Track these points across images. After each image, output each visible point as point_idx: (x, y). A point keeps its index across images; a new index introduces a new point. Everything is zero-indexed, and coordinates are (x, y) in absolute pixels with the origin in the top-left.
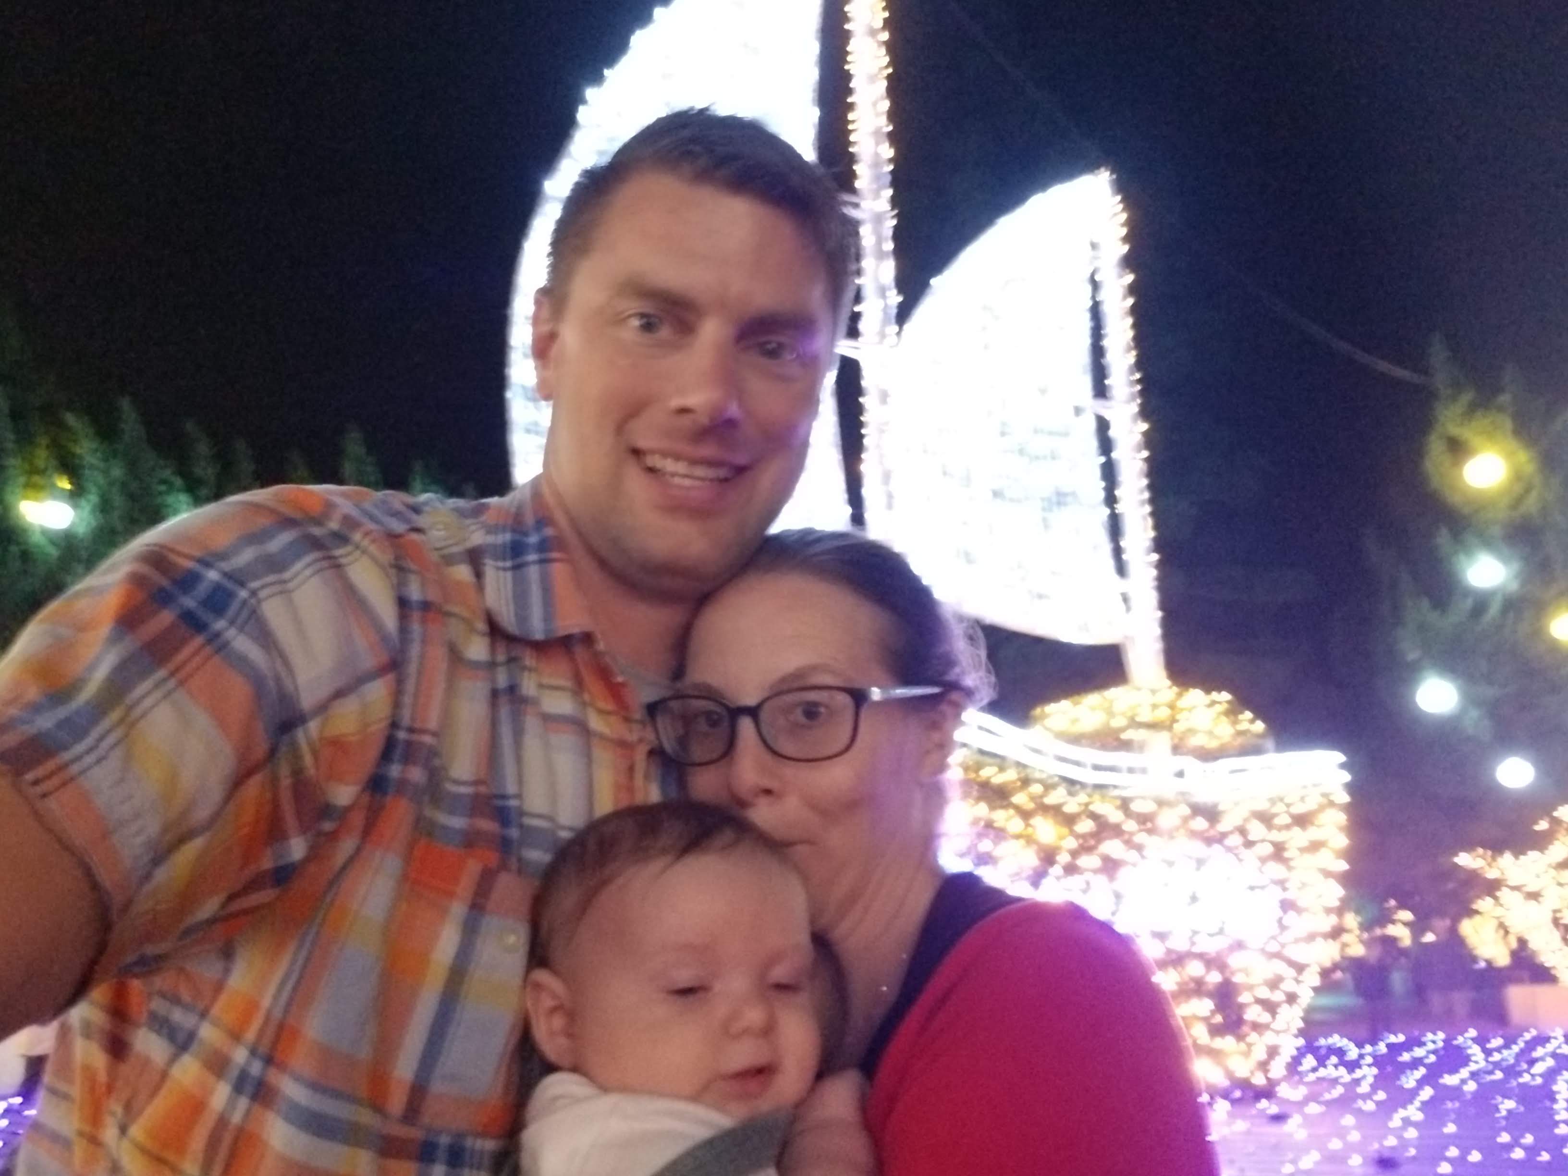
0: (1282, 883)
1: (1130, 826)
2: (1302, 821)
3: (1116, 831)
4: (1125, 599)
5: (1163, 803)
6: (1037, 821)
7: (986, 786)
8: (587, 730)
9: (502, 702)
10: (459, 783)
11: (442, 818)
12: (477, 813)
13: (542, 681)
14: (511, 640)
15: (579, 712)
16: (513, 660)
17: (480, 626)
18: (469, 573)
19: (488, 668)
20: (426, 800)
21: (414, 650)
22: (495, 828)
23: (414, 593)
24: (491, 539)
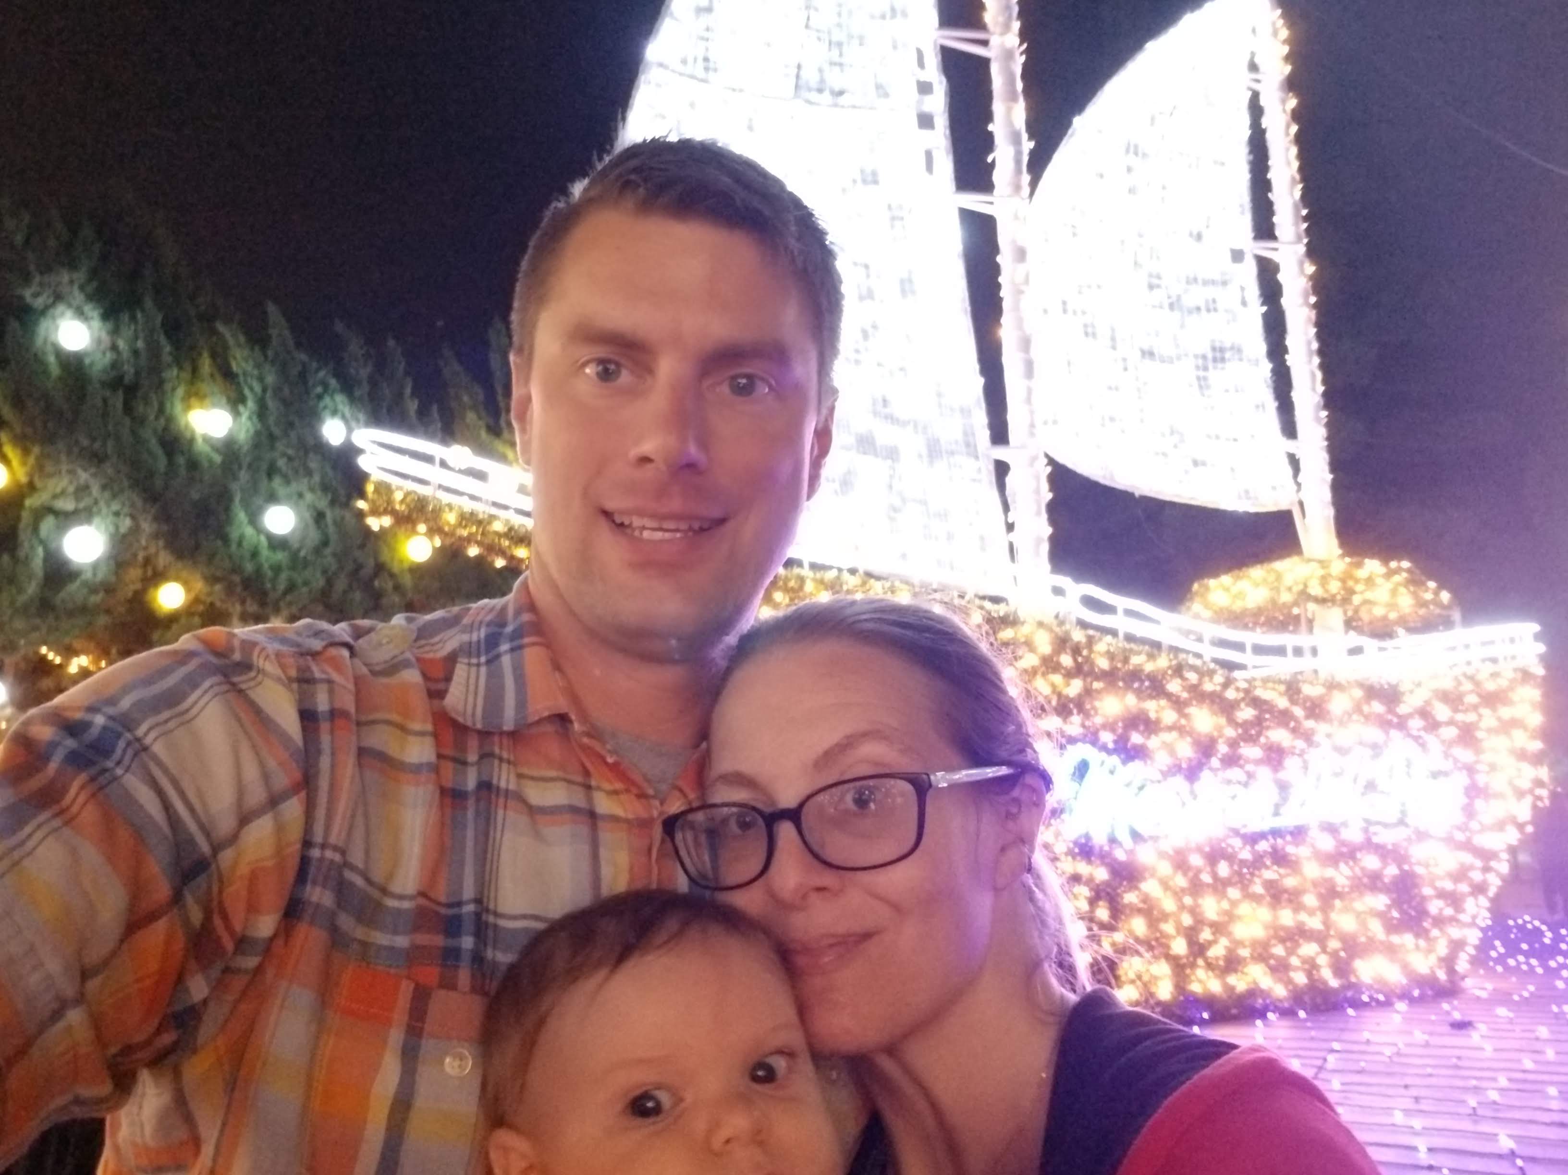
0: (1469, 768)
1: (1297, 712)
2: (1492, 699)
3: (1282, 717)
4: (1293, 461)
5: (1333, 686)
6: (1193, 710)
7: (1135, 675)
8: (592, 815)
9: (471, 803)
10: (401, 897)
11: (382, 938)
12: (416, 928)
13: (525, 771)
14: (485, 735)
15: (578, 799)
16: (486, 756)
17: (417, 726)
18: (412, 676)
19: (435, 769)
20: (346, 922)
21: (325, 762)
22: (439, 940)
23: (322, 702)
24: (465, 638)
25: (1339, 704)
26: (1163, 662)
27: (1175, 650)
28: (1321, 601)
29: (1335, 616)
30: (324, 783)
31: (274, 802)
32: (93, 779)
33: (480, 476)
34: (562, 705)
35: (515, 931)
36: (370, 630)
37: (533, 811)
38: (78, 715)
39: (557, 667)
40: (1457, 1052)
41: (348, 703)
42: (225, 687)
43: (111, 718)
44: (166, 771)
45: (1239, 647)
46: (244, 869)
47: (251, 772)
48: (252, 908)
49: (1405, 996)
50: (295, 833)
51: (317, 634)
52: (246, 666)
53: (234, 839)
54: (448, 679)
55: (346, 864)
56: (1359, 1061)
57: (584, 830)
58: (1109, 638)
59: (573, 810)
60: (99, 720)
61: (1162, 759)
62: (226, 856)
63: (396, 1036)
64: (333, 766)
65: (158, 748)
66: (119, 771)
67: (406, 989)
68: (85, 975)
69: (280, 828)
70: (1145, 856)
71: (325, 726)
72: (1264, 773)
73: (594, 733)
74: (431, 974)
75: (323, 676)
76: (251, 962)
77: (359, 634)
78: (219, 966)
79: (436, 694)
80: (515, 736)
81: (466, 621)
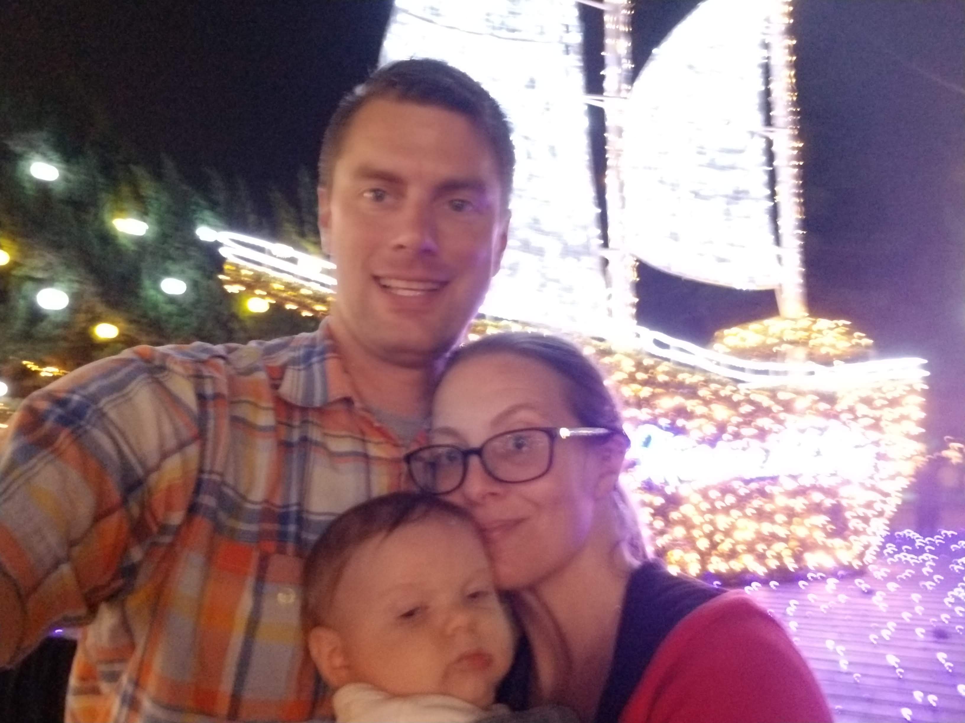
0: (877, 443)
1: (776, 408)
2: (893, 403)
3: (767, 412)
4: (779, 259)
5: (799, 393)
6: (714, 406)
7: (680, 386)
8: (366, 457)
9: (296, 450)
10: (253, 503)
11: (243, 526)
12: (262, 521)
13: (326, 431)
14: (304, 410)
15: (358, 447)
16: (305, 422)
17: (264, 404)
18: (262, 376)
19: (274, 429)
20: (222, 516)
21: (211, 424)
22: (275, 527)
23: (209, 390)
24: (292, 354)
25: (801, 403)
26: (697, 378)
27: (704, 371)
28: (793, 343)
29: (801, 352)
30: (210, 435)
31: (181, 446)
32: (73, 432)
33: (293, 260)
34: (348, 392)
35: (319, 522)
36: (235, 349)
37: (332, 455)
38: (63, 395)
39: (346, 371)
40: (864, 607)
41: (224, 390)
42: (150, 380)
43: (84, 396)
44: (117, 427)
45: (742, 370)
46: (163, 485)
47: (168, 429)
48: (169, 507)
49: (833, 574)
50: (193, 465)
51: (205, 350)
52: (162, 368)
53: (158, 467)
54: (281, 378)
55: (224, 483)
56: (805, 611)
57: (362, 465)
58: (666, 363)
59: (354, 454)
60: (76, 398)
61: (695, 435)
62: (154, 477)
63: (250, 582)
64: (216, 426)
65: (112, 414)
66: (88, 427)
67: (255, 555)
68: (72, 544)
69: (185, 463)
70: (684, 491)
71: (211, 403)
72: (756, 444)
73: (367, 410)
74: (271, 546)
75: (210, 374)
76: (167, 539)
77: (230, 351)
78: (148, 541)
79: (276, 387)
80: (321, 411)
81: (293, 345)
